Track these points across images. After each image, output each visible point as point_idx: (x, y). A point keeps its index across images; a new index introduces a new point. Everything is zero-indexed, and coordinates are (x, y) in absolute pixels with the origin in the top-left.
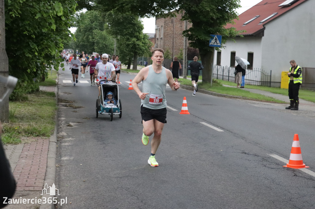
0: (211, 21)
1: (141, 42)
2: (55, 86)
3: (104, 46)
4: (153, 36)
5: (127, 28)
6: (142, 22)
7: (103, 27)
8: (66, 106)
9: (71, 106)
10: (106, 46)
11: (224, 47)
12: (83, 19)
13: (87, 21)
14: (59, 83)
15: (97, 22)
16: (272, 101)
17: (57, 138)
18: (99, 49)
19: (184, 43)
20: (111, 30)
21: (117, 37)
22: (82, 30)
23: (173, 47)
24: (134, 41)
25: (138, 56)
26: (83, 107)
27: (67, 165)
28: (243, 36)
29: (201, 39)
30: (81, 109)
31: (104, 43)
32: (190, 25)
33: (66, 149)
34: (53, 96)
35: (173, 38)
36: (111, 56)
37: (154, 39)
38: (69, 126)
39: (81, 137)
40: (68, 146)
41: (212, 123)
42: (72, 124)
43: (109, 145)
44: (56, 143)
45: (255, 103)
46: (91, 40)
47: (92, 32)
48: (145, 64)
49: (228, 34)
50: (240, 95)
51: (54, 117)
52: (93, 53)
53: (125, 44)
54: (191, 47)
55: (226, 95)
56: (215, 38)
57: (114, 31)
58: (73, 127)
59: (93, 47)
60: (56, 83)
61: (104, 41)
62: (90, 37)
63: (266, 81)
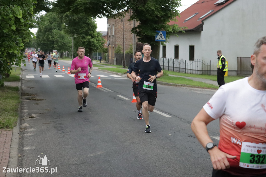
0: (156, 18)
1: (95, 39)
2: (19, 81)
3: (63, 44)
4: (106, 34)
5: (82, 28)
6: (96, 21)
7: (61, 27)
8: (29, 99)
9: (33, 99)
10: (65, 44)
11: (169, 42)
12: (42, 21)
13: (46, 23)
14: (23, 79)
15: (55, 23)
16: (213, 87)
17: (20, 129)
18: (58, 47)
19: (133, 39)
20: (68, 29)
21: (73, 35)
22: (42, 31)
23: (124, 42)
24: (89, 39)
25: (93, 52)
26: (44, 100)
27: (29, 154)
28: (184, 32)
29: (148, 35)
30: (42, 101)
31: (63, 41)
32: (138, 23)
33: (28, 139)
34: (17, 91)
35: (123, 35)
36: (69, 53)
37: (107, 37)
38: (31, 117)
39: (42, 127)
40: (30, 136)
41: (161, 109)
42: (34, 115)
43: (68, 134)
44: (18, 134)
45: (198, 90)
46: (50, 39)
47: (51, 32)
48: (99, 59)
49: (171, 30)
50: (184, 83)
51: (17, 109)
52: (54, 51)
53: (81, 42)
54: (140, 42)
55: (172, 84)
56: (160, 34)
57: (70, 31)
58: (34, 118)
59: (53, 45)
60: (20, 78)
61: (62, 40)
62: (50, 36)
63: (207, 70)
